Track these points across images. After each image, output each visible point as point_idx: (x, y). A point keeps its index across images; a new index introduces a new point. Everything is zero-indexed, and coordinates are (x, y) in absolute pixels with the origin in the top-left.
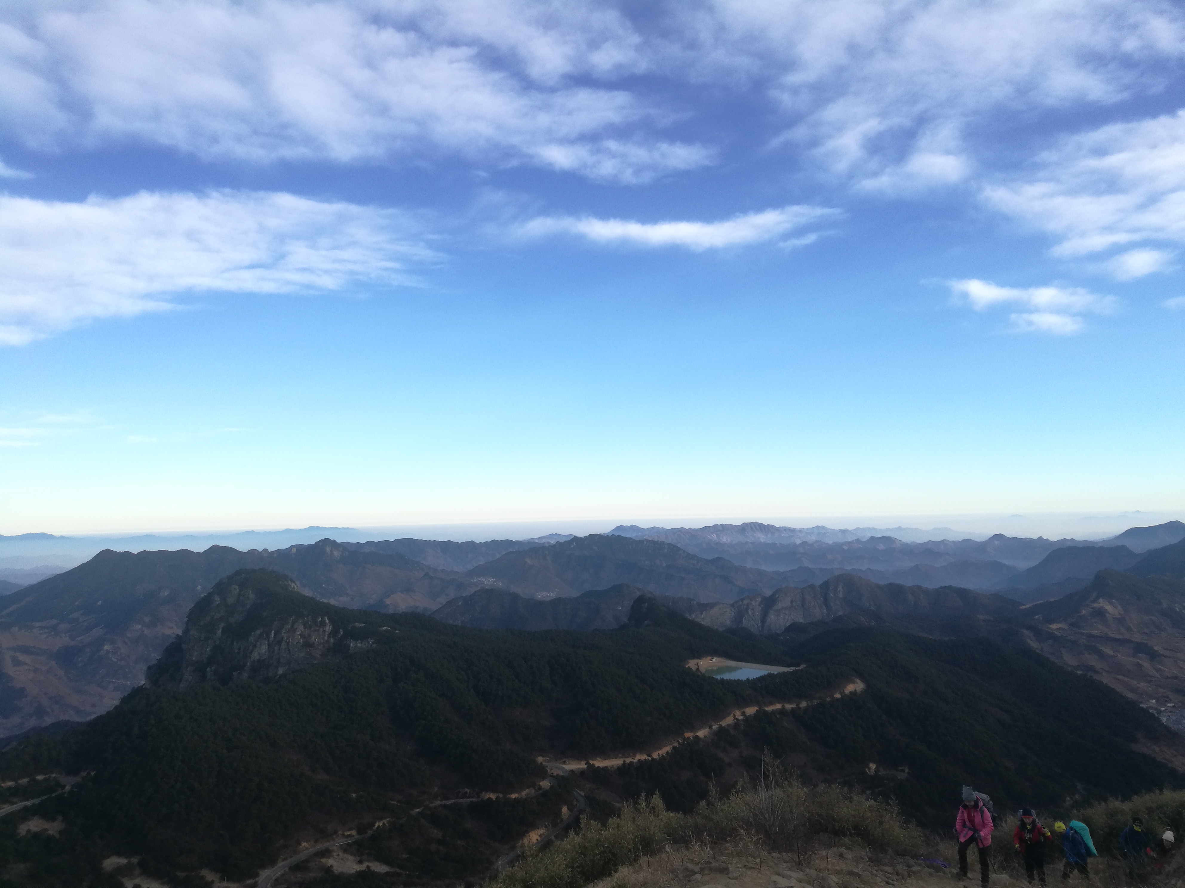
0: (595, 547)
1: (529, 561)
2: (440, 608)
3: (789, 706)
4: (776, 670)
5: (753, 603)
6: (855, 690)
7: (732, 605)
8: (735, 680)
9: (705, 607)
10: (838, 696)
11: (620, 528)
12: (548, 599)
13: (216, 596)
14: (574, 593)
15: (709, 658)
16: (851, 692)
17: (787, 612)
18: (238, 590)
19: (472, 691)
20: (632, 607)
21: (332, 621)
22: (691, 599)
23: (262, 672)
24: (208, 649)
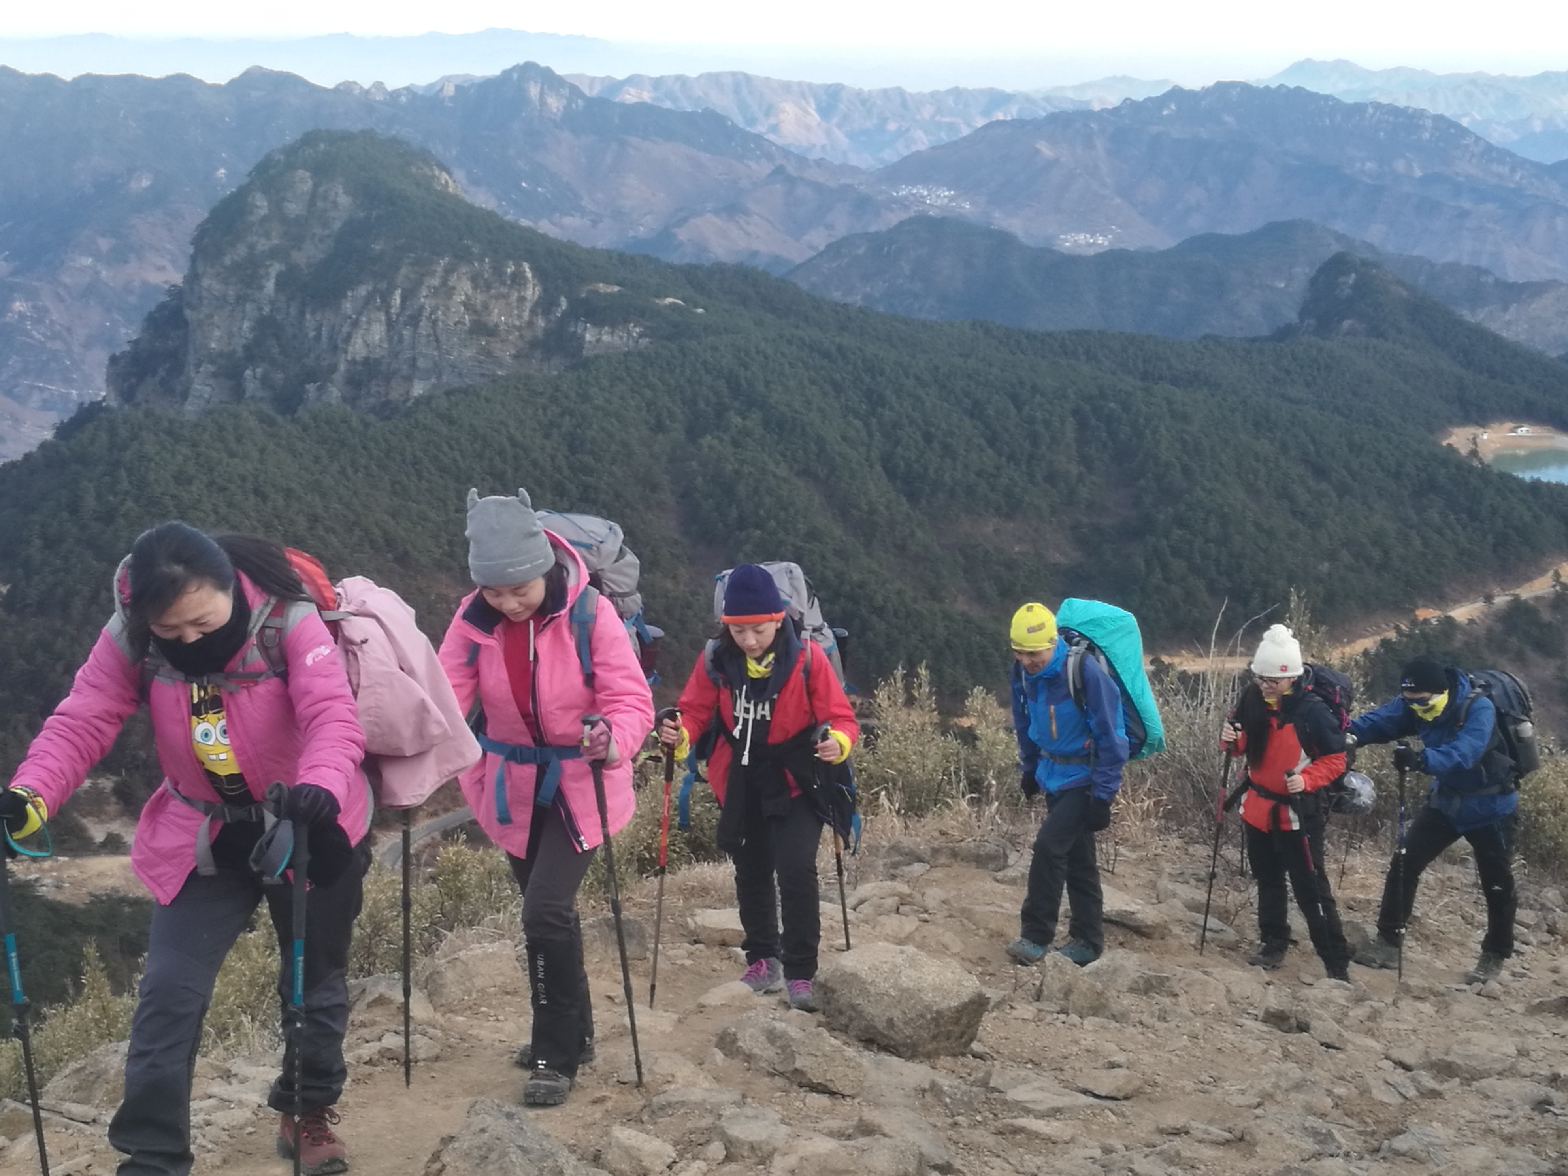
0: (1229, 119)
1: (1046, 149)
2: (811, 260)
9: (1515, 293)
11: (1303, 67)
12: (1092, 252)
13: (258, 195)
15: (1509, 425)
18: (310, 183)
19: (878, 468)
20: (1313, 281)
21: (541, 274)
22: (1481, 271)
23: (374, 389)
24: (246, 325)
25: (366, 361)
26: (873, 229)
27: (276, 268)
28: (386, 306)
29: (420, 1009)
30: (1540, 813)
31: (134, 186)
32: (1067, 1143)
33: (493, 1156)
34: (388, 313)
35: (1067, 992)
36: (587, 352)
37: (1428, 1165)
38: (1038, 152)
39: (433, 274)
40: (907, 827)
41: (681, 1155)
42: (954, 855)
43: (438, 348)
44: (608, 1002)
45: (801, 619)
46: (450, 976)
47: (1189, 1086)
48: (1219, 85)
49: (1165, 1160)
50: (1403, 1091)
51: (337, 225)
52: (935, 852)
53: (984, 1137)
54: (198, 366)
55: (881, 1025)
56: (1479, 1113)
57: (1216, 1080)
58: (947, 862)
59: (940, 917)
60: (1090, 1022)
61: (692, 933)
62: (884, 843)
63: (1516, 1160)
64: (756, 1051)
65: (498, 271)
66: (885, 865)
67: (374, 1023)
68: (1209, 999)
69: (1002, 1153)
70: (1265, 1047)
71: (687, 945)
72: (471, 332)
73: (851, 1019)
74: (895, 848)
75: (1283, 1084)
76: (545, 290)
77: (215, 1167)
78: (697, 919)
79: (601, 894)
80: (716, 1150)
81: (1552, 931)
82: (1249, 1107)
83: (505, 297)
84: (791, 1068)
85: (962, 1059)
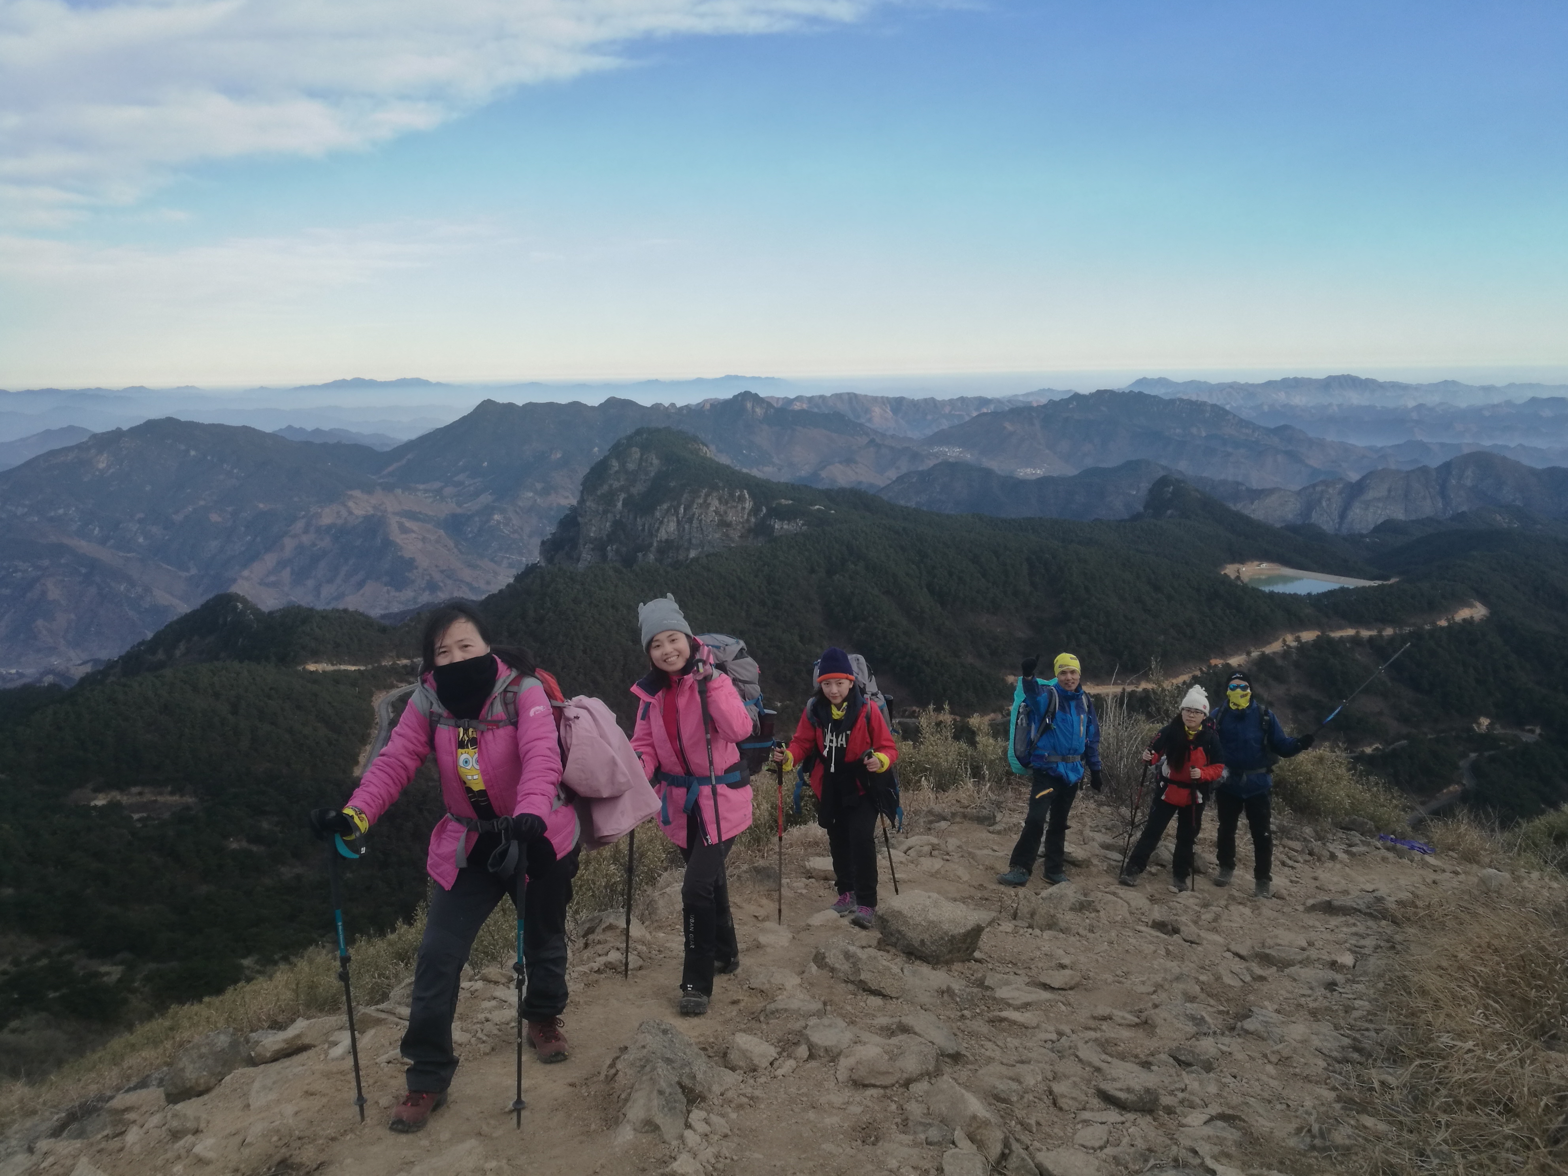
1: (1009, 427)
2: (889, 485)
3: (1365, 633)
4: (1351, 583)
5: (1331, 490)
6: (1472, 617)
7: (1299, 493)
8: (1290, 594)
9: (1257, 494)
10: (1443, 623)
11: (1142, 381)
12: (1034, 478)
14: (1070, 471)
15: (1256, 563)
16: (1464, 620)
17: (1381, 505)
18: (639, 454)
19: (925, 589)
20: (1151, 491)
21: (752, 495)
22: (1238, 483)
23: (671, 555)
24: (608, 524)
25: (667, 541)
26: (920, 469)
27: (623, 496)
28: (677, 513)
29: (636, 930)
30: (1298, 783)
31: (553, 457)
32: (1034, 1028)
33: (648, 1068)
34: (677, 517)
35: (1032, 914)
36: (777, 533)
37: (1269, 1042)
38: (1005, 427)
39: (700, 497)
40: (937, 798)
41: (780, 1054)
42: (965, 816)
43: (702, 533)
44: (754, 919)
45: (864, 688)
46: (661, 903)
47: (1109, 977)
48: (1098, 391)
49: (1098, 1045)
50: (1242, 977)
51: (652, 474)
52: (954, 815)
53: (980, 1026)
54: (585, 545)
55: (916, 944)
56: (1292, 992)
57: (1126, 974)
58: (961, 821)
59: (956, 857)
60: (1047, 934)
61: (808, 871)
62: (925, 808)
63: (1325, 1035)
64: (837, 966)
65: (732, 495)
66: (924, 822)
67: (606, 942)
68: (1118, 913)
69: (993, 1039)
70: (1154, 948)
71: (804, 879)
72: (718, 525)
73: (898, 939)
74: (930, 812)
75: (1169, 977)
76: (755, 504)
77: (486, 1054)
78: (811, 863)
79: (755, 846)
80: (802, 1051)
81: (1311, 854)
82: (1148, 994)
83: (736, 507)
84: (858, 979)
85: (967, 964)
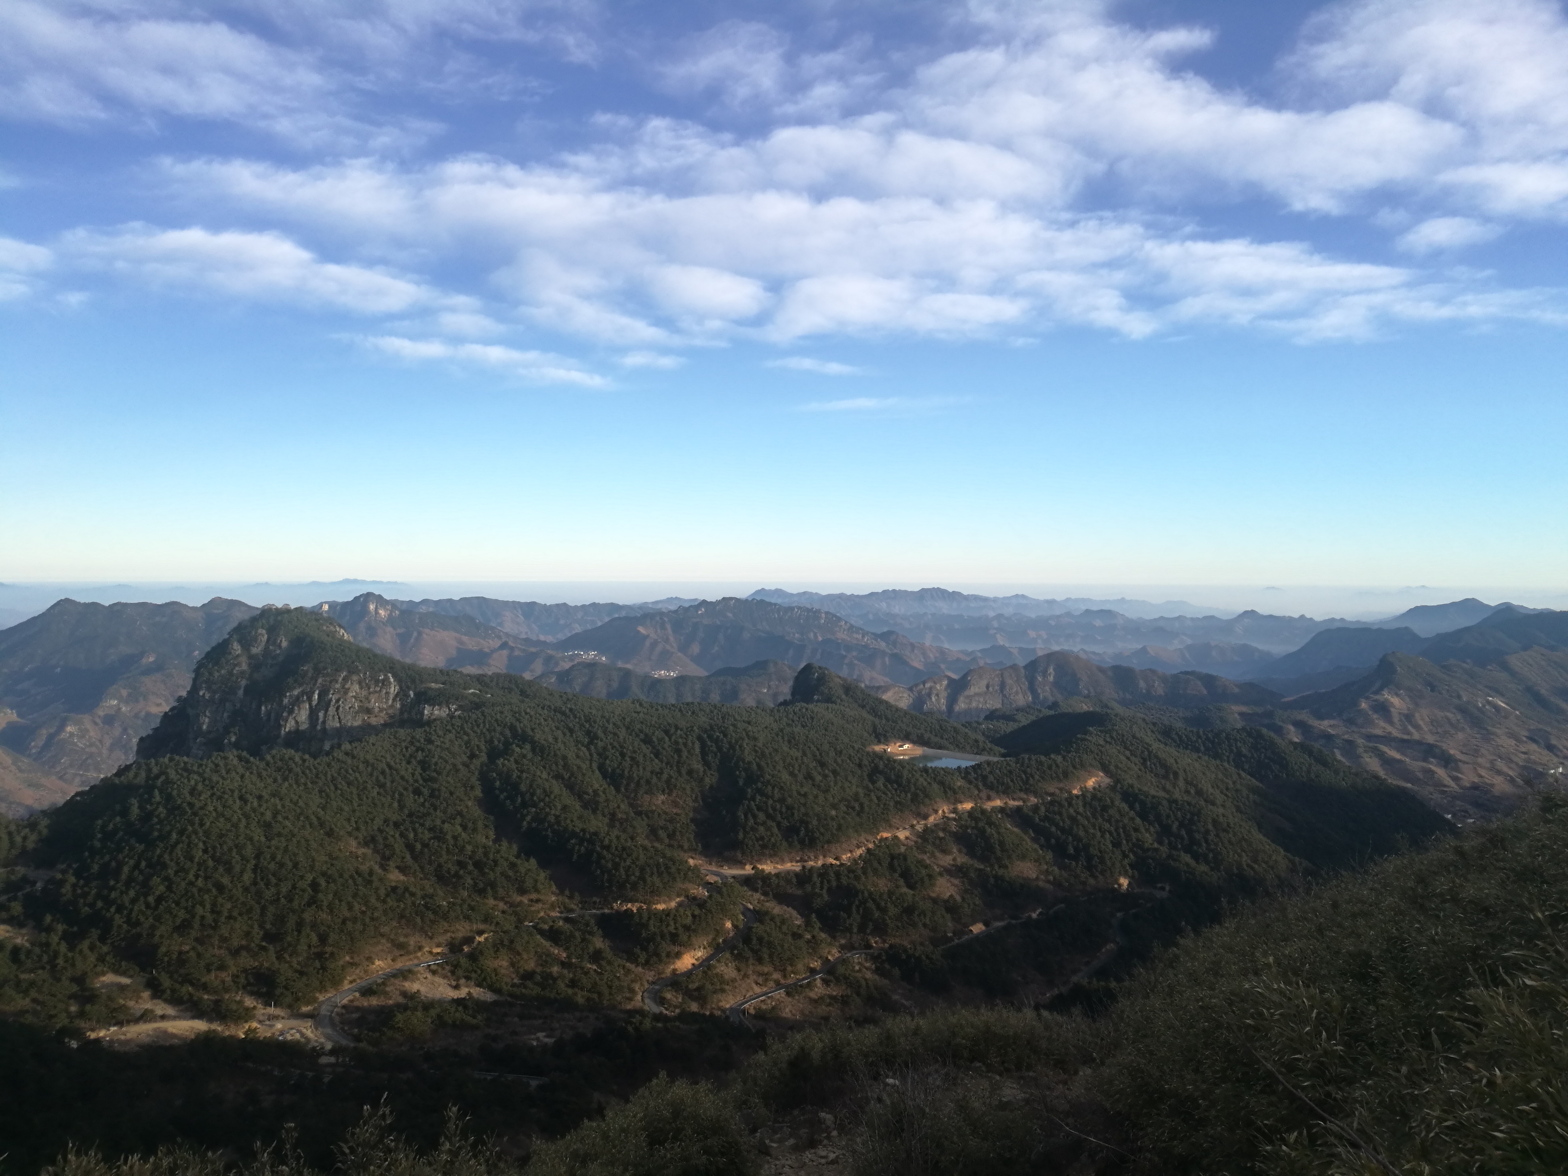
0: (731, 614)
1: (641, 629)
3: (1013, 803)
5: (938, 687)
6: (1100, 785)
10: (1077, 791)
12: (669, 678)
13: (234, 643)
14: (703, 671)
15: (899, 744)
16: (1093, 787)
25: (296, 731)
26: (557, 670)
27: (244, 682)
28: (310, 699)
31: (145, 660)
34: (310, 704)
36: (427, 719)
38: (639, 632)
39: (336, 681)
43: (339, 721)
48: (724, 599)
51: (281, 658)
54: (195, 739)
65: (374, 679)
72: (358, 712)
76: (401, 688)
83: (378, 692)
